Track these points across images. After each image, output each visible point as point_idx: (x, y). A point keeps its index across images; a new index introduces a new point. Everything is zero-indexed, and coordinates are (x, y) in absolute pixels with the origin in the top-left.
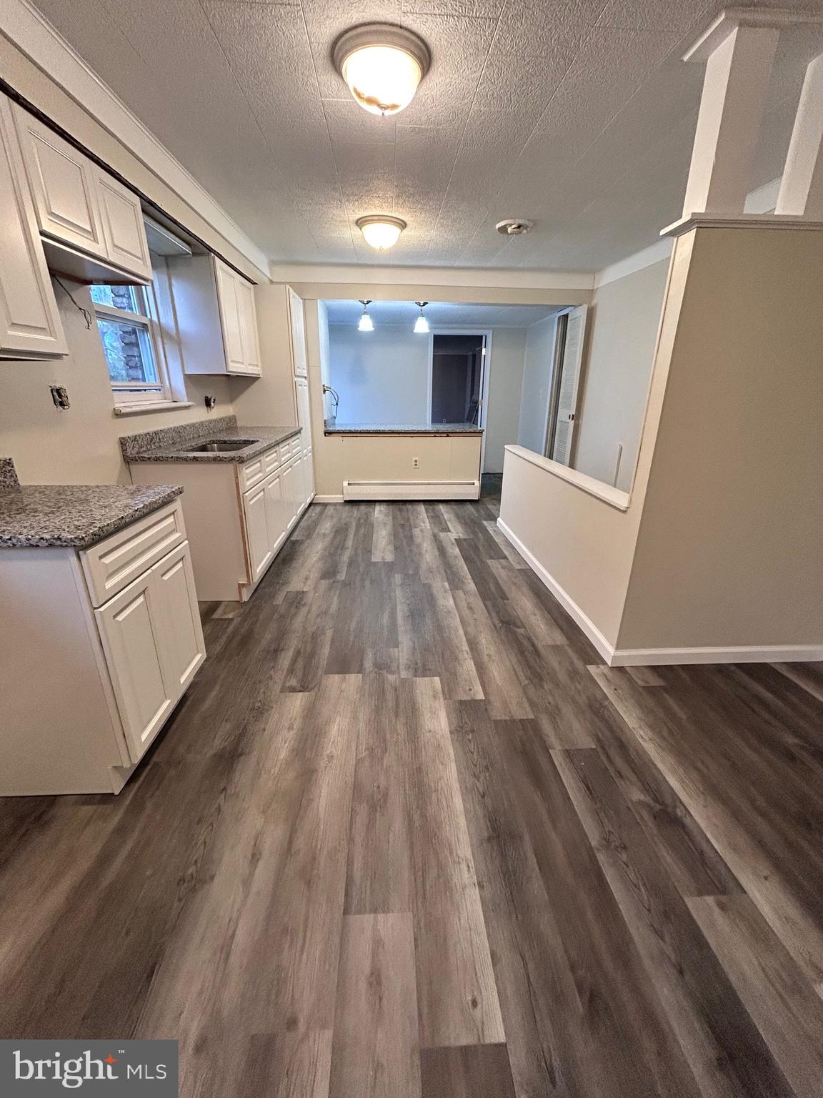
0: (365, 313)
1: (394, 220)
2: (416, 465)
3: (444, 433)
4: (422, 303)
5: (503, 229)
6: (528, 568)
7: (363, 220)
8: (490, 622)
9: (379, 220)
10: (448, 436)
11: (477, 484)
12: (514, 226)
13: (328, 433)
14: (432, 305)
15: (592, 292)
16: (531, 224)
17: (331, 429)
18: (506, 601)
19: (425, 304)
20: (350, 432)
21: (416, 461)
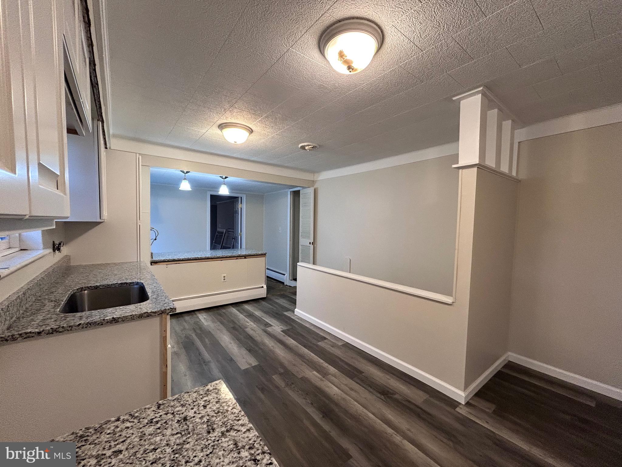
0: (185, 179)
1: (248, 128)
2: (224, 279)
3: (243, 256)
4: (224, 177)
5: (303, 148)
6: (345, 343)
7: (227, 124)
8: (375, 397)
9: (240, 127)
10: (245, 258)
11: (265, 287)
12: (310, 146)
13: (153, 263)
14: (230, 179)
15: (313, 182)
16: (318, 147)
17: (155, 259)
18: (363, 374)
19: (226, 178)
20: (174, 261)
21: (224, 277)
